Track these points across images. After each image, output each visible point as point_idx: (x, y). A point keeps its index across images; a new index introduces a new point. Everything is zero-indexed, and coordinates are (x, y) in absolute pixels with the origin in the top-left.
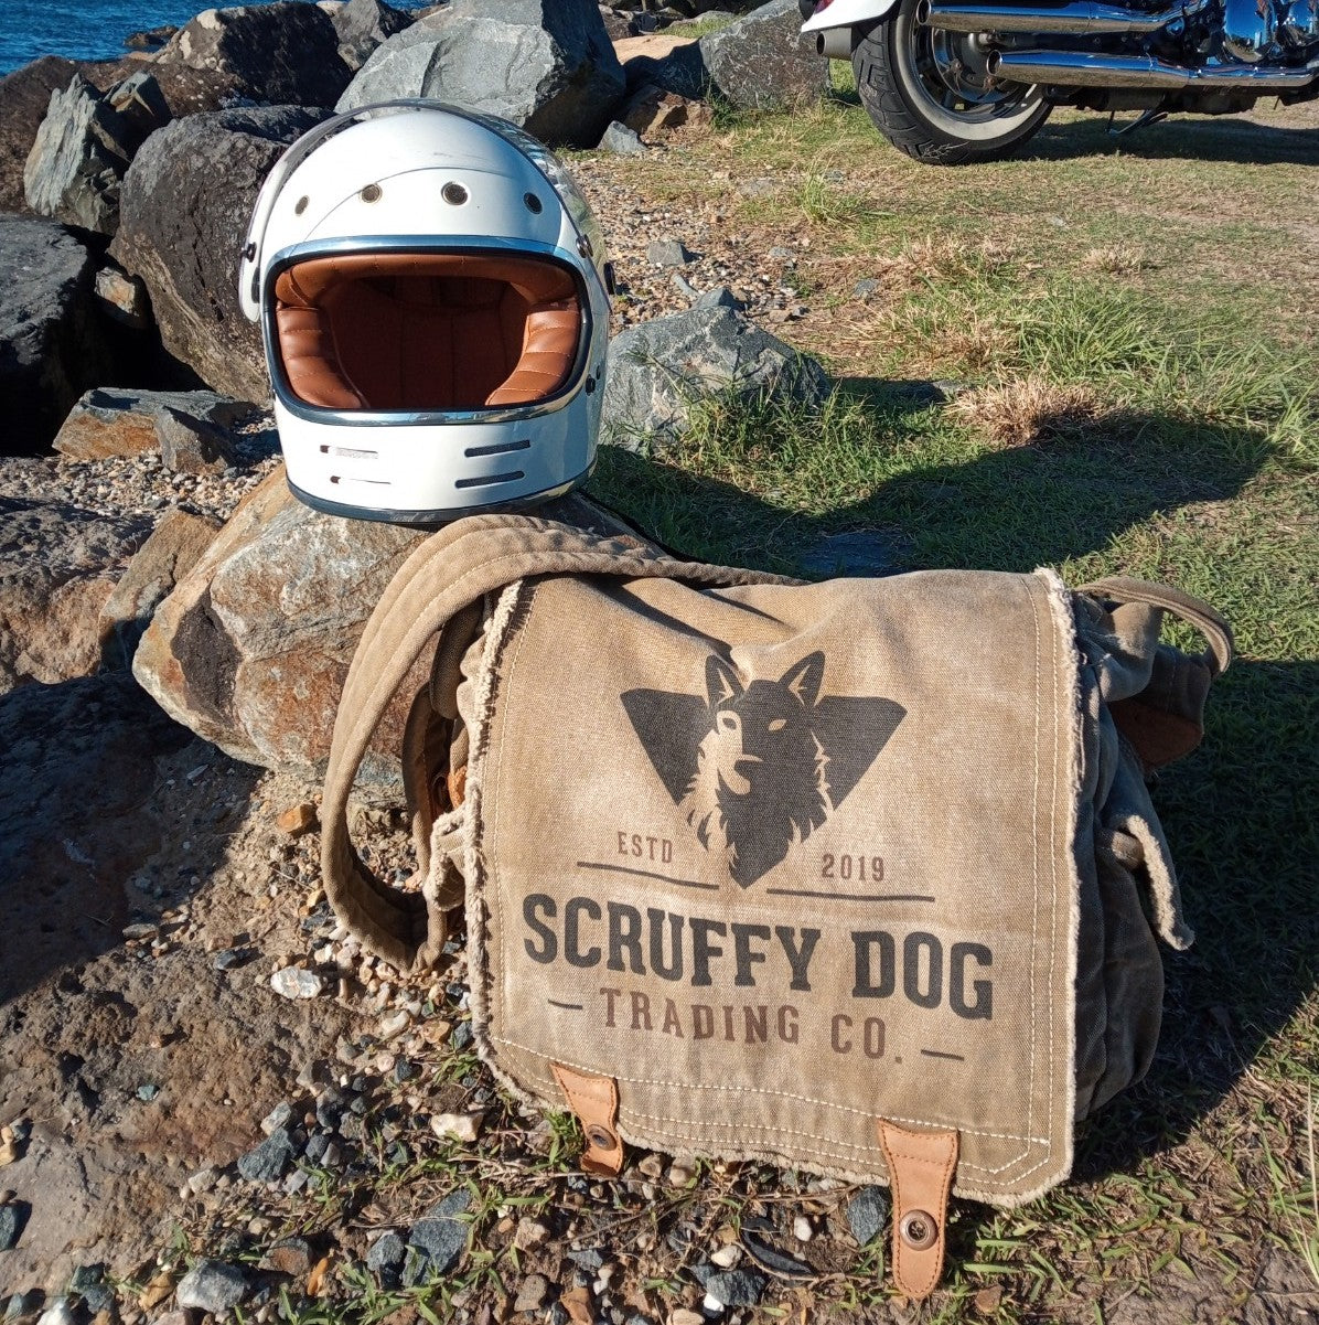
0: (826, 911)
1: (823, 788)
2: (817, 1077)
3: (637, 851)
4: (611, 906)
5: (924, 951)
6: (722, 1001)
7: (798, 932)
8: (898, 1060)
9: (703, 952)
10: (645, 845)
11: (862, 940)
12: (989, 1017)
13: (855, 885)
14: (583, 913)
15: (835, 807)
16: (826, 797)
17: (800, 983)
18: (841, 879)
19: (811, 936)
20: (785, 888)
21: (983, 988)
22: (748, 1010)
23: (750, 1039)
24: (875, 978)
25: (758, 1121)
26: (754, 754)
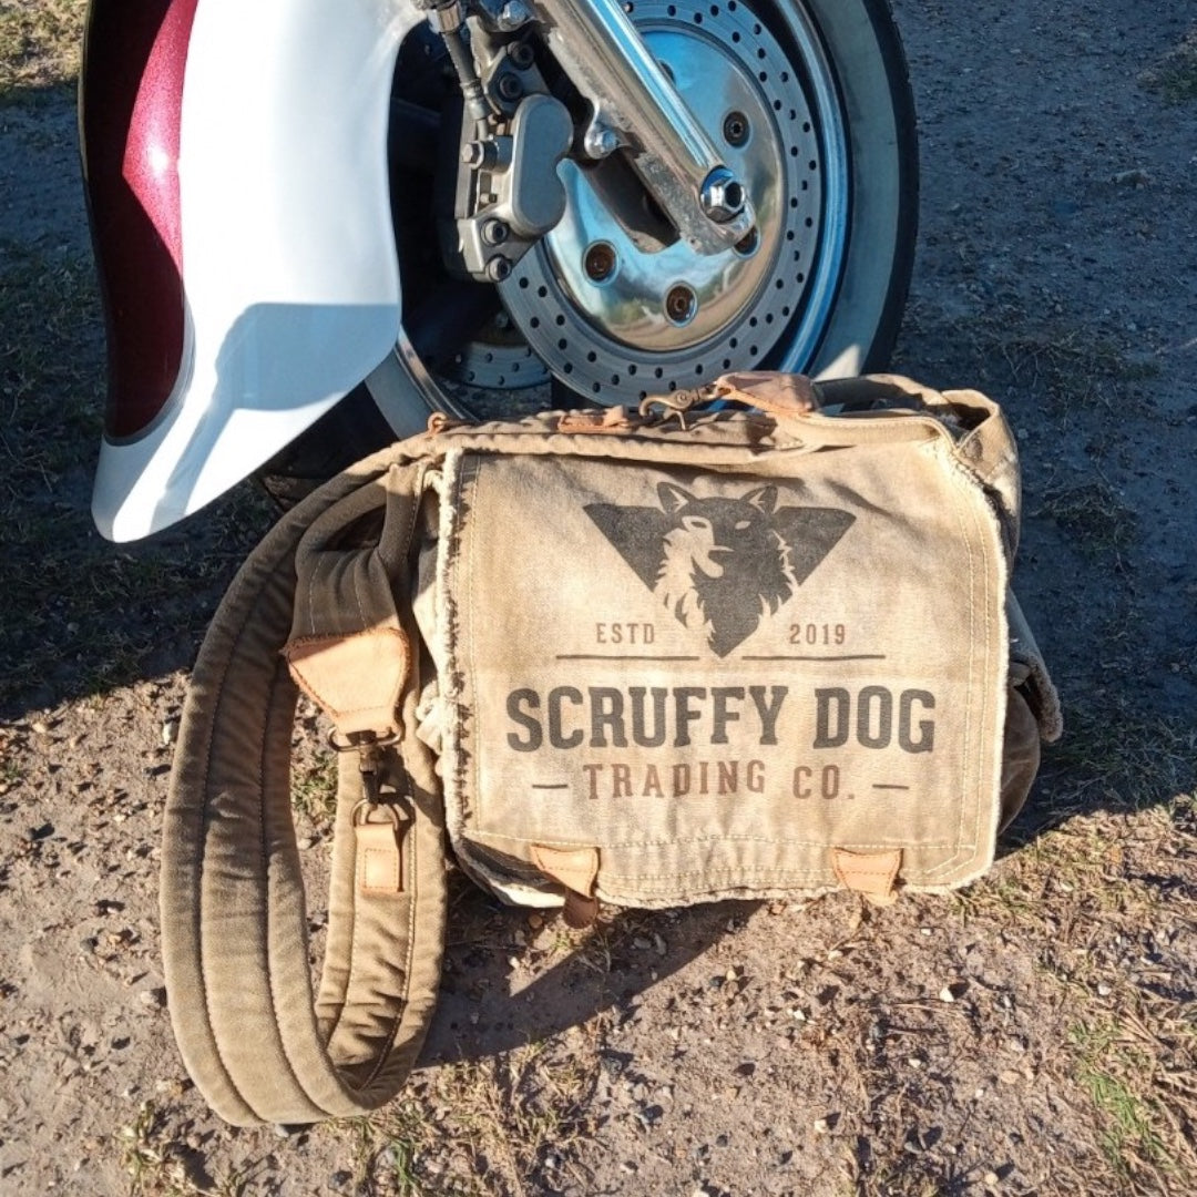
0: (794, 671)
1: (788, 570)
2: (779, 817)
3: (617, 638)
4: (592, 690)
5: (875, 702)
6: (698, 759)
7: (769, 689)
8: (851, 797)
9: (684, 716)
10: (626, 632)
11: (823, 695)
12: (930, 750)
13: (819, 649)
14: (565, 701)
15: (800, 584)
16: (791, 576)
17: (768, 738)
18: (806, 643)
19: (780, 692)
20: (758, 655)
21: (927, 726)
22: (721, 764)
23: (722, 791)
24: (833, 730)
25: (725, 863)
26: (725, 545)
